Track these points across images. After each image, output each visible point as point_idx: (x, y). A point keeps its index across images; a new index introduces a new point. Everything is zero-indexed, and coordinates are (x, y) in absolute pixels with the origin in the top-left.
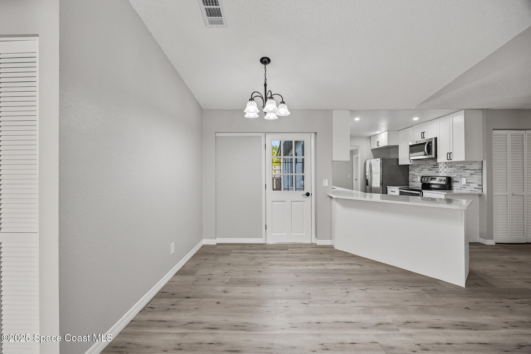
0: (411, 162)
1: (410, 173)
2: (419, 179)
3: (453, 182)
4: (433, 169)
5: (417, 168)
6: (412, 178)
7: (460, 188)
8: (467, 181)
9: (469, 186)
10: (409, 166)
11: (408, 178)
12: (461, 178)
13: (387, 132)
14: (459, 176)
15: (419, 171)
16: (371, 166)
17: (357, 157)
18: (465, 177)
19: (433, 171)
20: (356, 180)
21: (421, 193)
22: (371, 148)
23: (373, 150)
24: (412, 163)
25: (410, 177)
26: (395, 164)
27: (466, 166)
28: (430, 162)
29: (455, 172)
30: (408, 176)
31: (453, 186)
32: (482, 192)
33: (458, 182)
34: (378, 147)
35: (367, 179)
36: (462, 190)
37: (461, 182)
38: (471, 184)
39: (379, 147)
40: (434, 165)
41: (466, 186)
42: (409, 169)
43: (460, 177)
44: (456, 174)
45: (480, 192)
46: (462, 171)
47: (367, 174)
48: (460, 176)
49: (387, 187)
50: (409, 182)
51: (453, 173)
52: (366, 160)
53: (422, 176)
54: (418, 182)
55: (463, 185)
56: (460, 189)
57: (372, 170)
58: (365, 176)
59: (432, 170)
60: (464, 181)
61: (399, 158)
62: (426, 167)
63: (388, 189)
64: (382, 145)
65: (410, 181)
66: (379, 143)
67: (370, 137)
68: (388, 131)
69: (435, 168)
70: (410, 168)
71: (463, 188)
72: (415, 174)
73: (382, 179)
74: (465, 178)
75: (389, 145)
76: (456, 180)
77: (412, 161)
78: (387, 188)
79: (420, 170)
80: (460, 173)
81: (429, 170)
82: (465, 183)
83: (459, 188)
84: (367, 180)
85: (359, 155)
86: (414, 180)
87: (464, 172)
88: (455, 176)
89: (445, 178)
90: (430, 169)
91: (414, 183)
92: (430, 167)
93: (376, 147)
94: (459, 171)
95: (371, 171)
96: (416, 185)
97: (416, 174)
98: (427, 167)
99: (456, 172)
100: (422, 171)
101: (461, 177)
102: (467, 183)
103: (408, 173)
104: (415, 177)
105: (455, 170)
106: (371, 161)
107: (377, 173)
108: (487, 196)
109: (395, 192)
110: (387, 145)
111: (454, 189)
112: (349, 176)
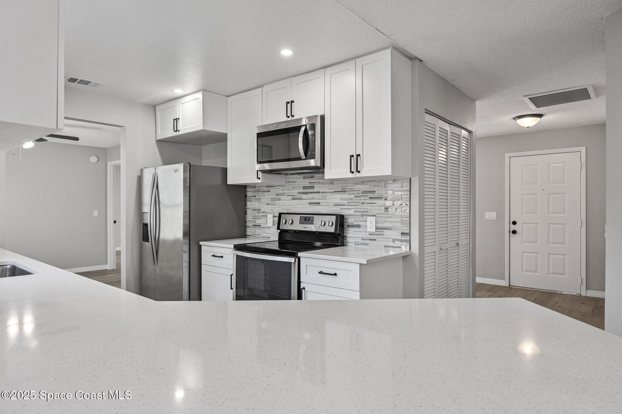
0: (259, 178)
1: (249, 205)
2: (270, 221)
3: (348, 226)
4: (304, 196)
5: (266, 193)
6: (255, 218)
7: (363, 242)
8: (379, 225)
9: (383, 235)
10: (248, 189)
11: (245, 218)
12: (364, 217)
13: (200, 95)
14: (360, 214)
15: (269, 201)
16: (156, 185)
17: (118, 168)
18: (374, 216)
19: (303, 201)
20: (115, 222)
21: (297, 260)
22: (156, 139)
23: (161, 142)
24: (260, 181)
25: (249, 217)
26: (218, 181)
27: (376, 190)
28: (295, 180)
29: (351, 204)
30: (246, 213)
31: (348, 235)
32: (410, 250)
33: (359, 226)
34: (175, 134)
35: (145, 222)
36: (367, 244)
37: (366, 226)
38: (386, 231)
39: (178, 133)
40: (304, 188)
41: (376, 236)
42: (246, 196)
43: (362, 215)
44: (354, 207)
45: (405, 249)
46: (368, 201)
47: (146, 209)
48: (363, 213)
49: (201, 243)
50: (248, 228)
51: (346, 207)
52: (141, 170)
53: (280, 214)
54: (269, 228)
55: (370, 234)
56: (363, 244)
57: (161, 199)
58: (140, 214)
59: (302, 199)
60: (371, 224)
61: (229, 167)
62: (286, 192)
63: (203, 248)
64: (185, 128)
65: (248, 224)
66: (180, 123)
67: (153, 107)
68: (204, 91)
69: (306, 193)
70: (249, 194)
71: (368, 242)
72: (261, 209)
73: (187, 223)
74: (374, 218)
75: (206, 129)
76: (355, 223)
77: (262, 175)
78: (200, 247)
79: (271, 198)
80: (363, 205)
81: (292, 199)
82: (373, 230)
83: (360, 240)
84: (147, 225)
85: (123, 162)
86: (258, 222)
87: (373, 205)
88: (352, 212)
89: (333, 219)
90: (295, 197)
91: (258, 231)
92: (296, 191)
93: (170, 133)
94: (360, 202)
95: (157, 201)
96: (263, 235)
97: (264, 208)
98: (289, 191)
99: (353, 204)
100: (277, 202)
101: (365, 214)
102: (377, 228)
103: (246, 205)
104: (261, 214)
105: (352, 199)
106: (157, 172)
107: (175, 206)
108: (419, 259)
109: (222, 257)
110: (201, 128)
111: (349, 244)
112: (96, 213)
